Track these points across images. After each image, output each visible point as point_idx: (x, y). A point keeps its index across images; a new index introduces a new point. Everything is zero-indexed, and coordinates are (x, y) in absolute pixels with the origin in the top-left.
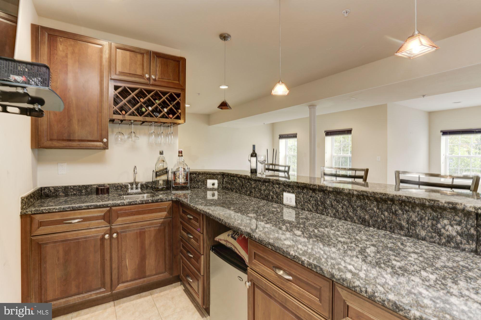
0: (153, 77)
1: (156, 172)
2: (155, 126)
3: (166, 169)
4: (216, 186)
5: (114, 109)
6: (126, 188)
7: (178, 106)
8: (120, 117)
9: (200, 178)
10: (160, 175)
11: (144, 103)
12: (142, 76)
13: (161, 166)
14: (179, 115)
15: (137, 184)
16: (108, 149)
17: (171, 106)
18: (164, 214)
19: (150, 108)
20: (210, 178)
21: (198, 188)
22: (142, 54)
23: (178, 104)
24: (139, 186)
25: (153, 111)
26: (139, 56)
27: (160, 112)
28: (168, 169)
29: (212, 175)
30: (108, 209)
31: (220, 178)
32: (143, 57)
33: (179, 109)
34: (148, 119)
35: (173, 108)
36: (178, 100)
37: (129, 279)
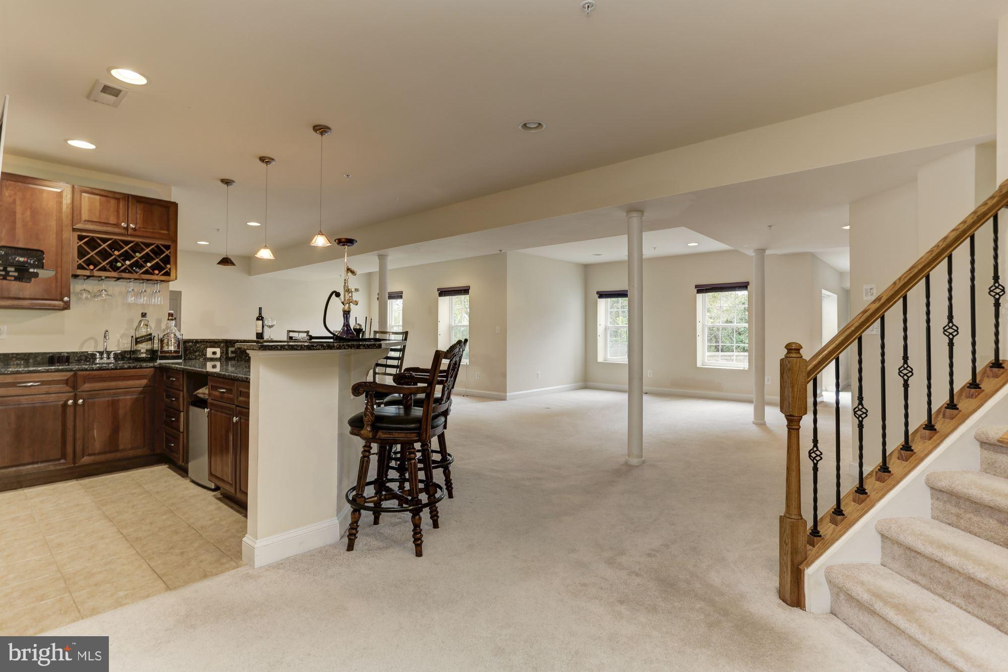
0: (132, 226)
1: (136, 339)
2: (133, 282)
3: (150, 334)
4: (218, 355)
5: (78, 263)
6: (92, 358)
7: (167, 260)
8: (87, 273)
9: (198, 347)
10: (141, 342)
11: (119, 256)
12: (117, 225)
13: (143, 332)
14: (169, 271)
15: (109, 353)
16: (70, 309)
17: (157, 260)
18: (144, 382)
19: (128, 263)
20: (211, 347)
21: (196, 359)
22: (118, 199)
23: (168, 257)
24: (112, 356)
25: (131, 266)
26: (113, 202)
27: (141, 267)
28: (153, 335)
29: (214, 343)
30: (72, 373)
31: (223, 347)
32: (118, 203)
33: (169, 263)
34: (124, 275)
35: (160, 262)
36: (167, 252)
37: (97, 451)
